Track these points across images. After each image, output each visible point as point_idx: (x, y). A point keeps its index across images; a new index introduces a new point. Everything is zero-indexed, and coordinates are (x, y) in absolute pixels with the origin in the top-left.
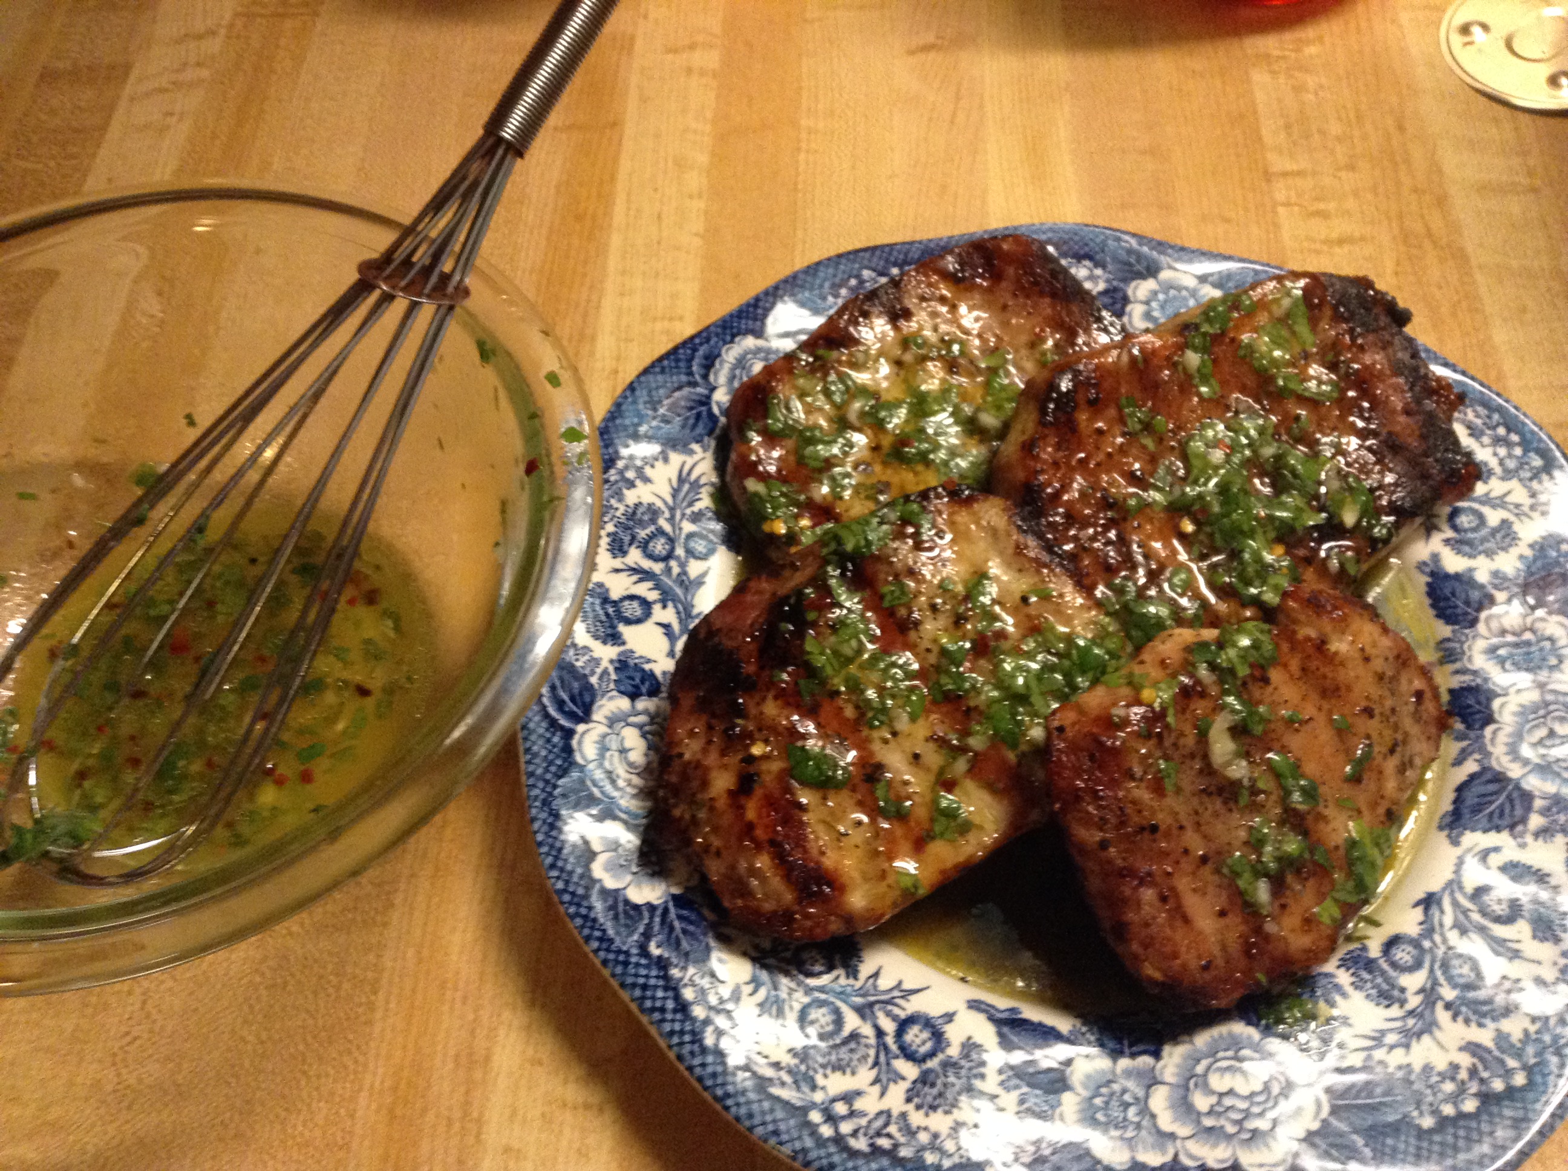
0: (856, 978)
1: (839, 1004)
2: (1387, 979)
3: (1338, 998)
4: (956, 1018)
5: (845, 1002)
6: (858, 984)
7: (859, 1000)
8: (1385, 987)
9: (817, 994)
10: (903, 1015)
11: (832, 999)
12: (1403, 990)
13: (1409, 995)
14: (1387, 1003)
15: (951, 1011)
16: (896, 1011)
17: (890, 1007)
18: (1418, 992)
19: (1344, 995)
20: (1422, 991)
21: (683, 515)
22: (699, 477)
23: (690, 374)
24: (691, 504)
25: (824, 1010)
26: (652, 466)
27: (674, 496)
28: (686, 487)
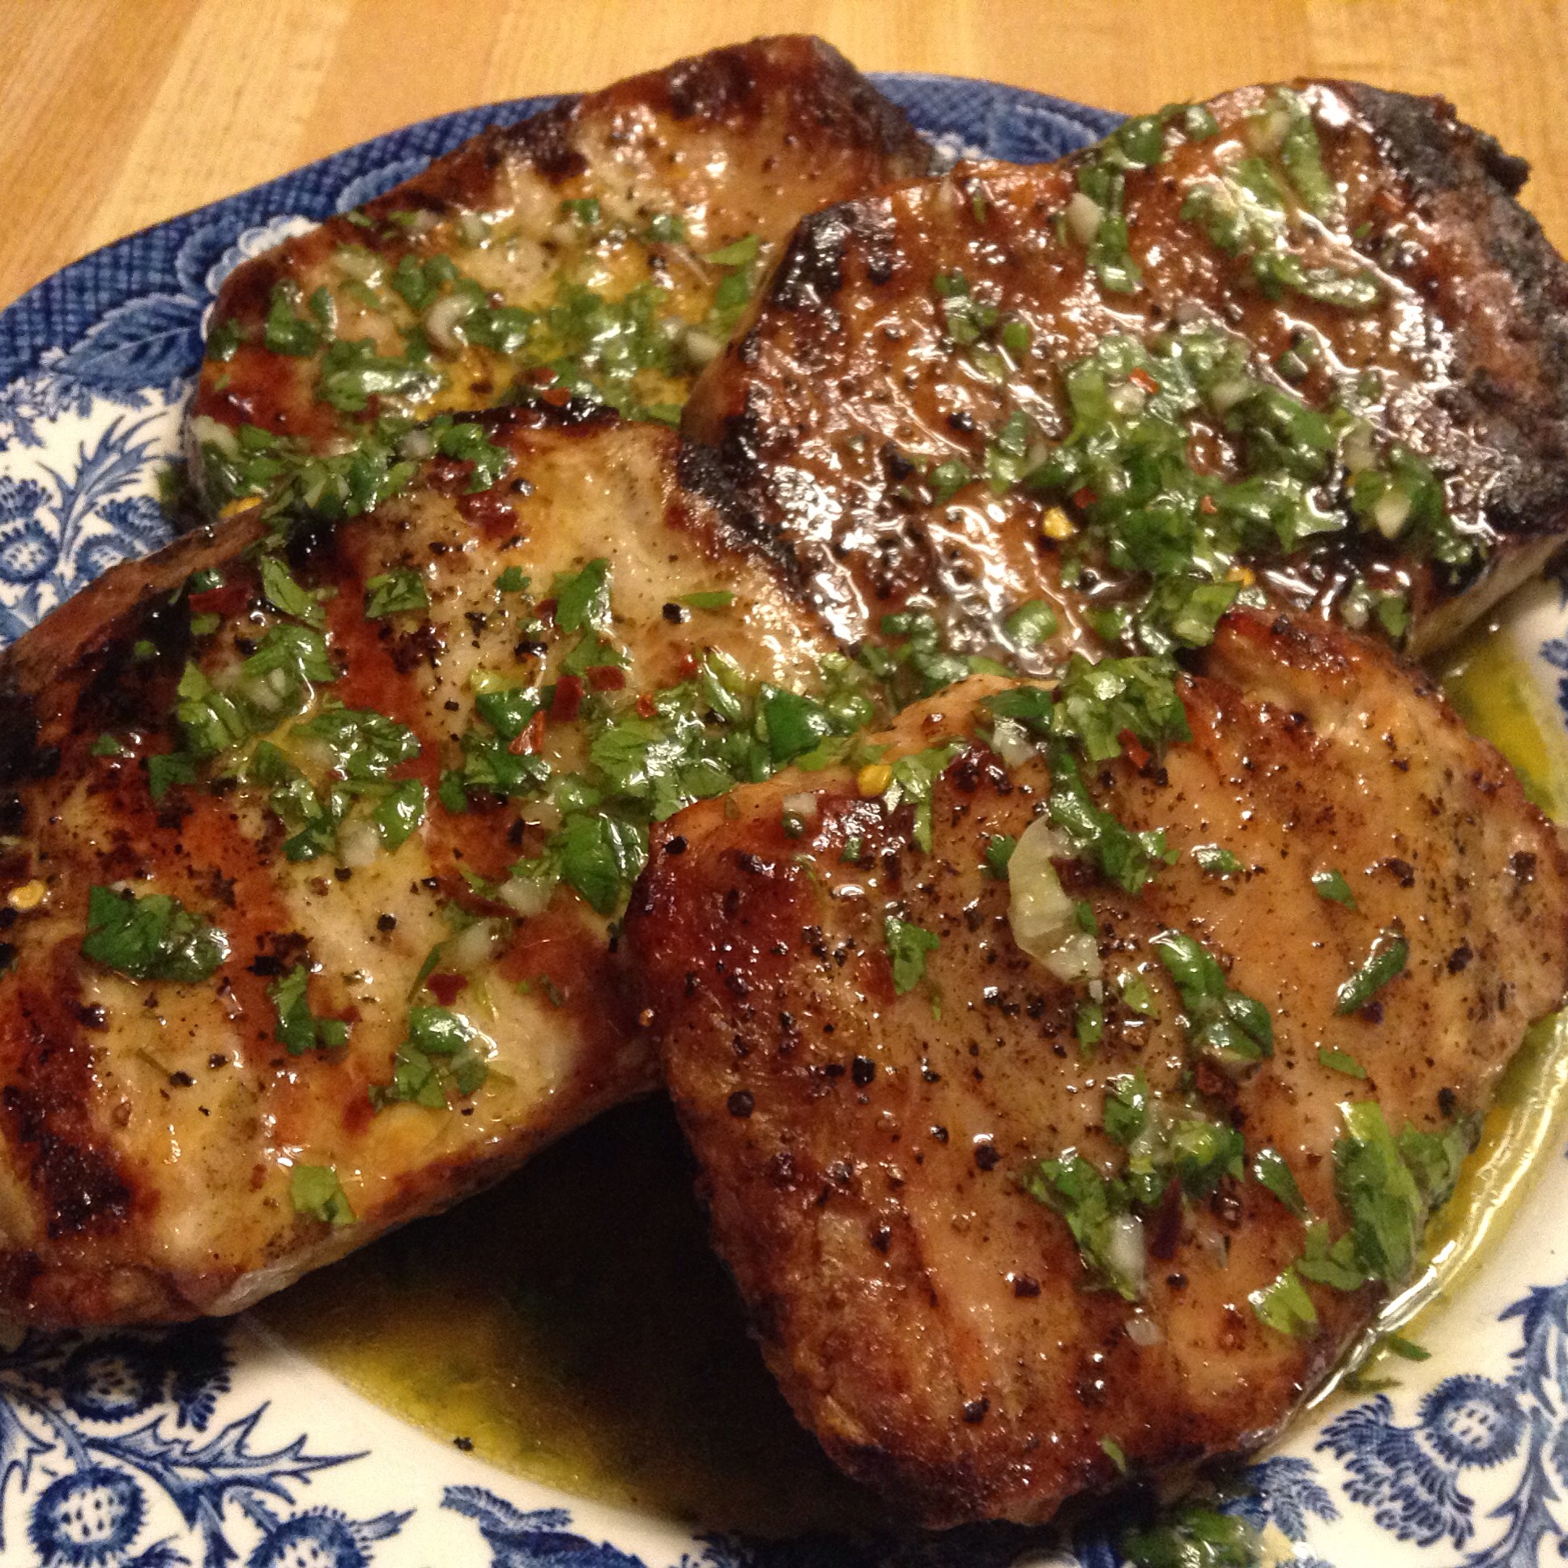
0: (200, 1427)
1: (143, 1480)
2: (1431, 1480)
3: (1311, 1518)
4: (405, 1527)
5: (158, 1477)
6: (199, 1441)
7: (193, 1476)
8: (1422, 1494)
9: (97, 1456)
10: (284, 1512)
11: (129, 1470)
12: (1464, 1504)
13: (1478, 1517)
14: (1425, 1533)
15: (400, 1510)
16: (273, 1503)
17: (259, 1495)
18: (1500, 1512)
19: (1326, 1511)
20: (1510, 1507)
21: (91, 505)
22: (144, 445)
23: (170, 270)
24: (113, 488)
25: (103, 1493)
26: (53, 419)
27: (80, 473)
28: (114, 458)
